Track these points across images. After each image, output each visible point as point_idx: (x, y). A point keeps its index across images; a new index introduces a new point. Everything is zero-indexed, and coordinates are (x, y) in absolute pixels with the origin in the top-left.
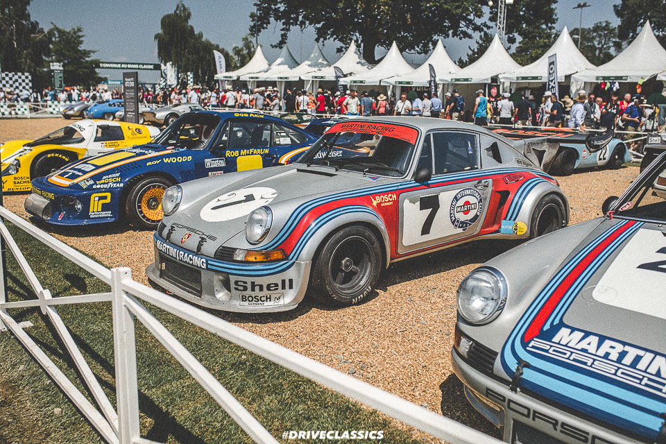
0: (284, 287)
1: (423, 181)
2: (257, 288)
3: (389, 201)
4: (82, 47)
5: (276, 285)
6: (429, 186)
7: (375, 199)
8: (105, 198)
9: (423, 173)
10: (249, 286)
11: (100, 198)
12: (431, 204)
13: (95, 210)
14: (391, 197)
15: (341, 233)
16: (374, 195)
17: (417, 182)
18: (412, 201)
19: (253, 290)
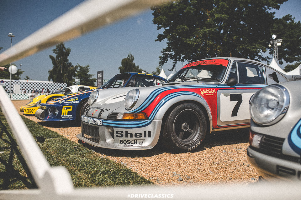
0: (145, 136)
1: (231, 85)
2: (129, 135)
3: (211, 93)
4: (89, 73)
5: (141, 134)
6: (235, 88)
7: (203, 91)
8: (70, 108)
9: (232, 80)
10: (124, 134)
11: (67, 108)
12: (237, 98)
13: (65, 114)
14: (212, 91)
15: (181, 106)
16: (202, 89)
17: (228, 85)
18: (226, 95)
19: (127, 136)
